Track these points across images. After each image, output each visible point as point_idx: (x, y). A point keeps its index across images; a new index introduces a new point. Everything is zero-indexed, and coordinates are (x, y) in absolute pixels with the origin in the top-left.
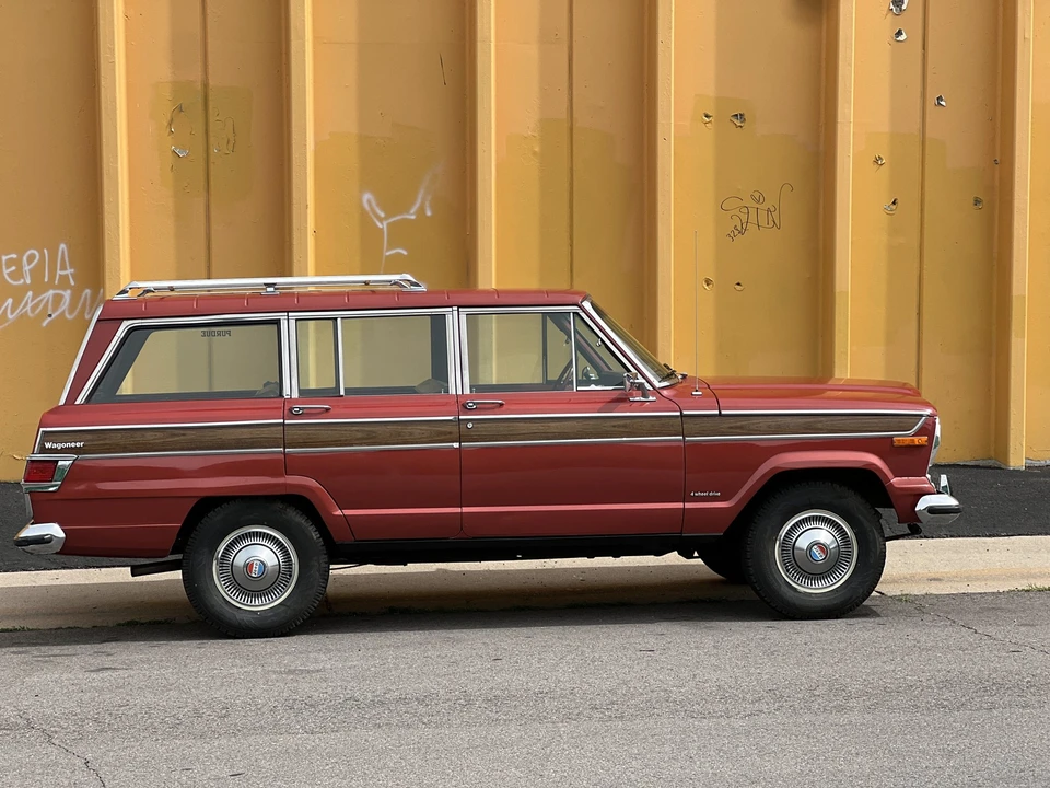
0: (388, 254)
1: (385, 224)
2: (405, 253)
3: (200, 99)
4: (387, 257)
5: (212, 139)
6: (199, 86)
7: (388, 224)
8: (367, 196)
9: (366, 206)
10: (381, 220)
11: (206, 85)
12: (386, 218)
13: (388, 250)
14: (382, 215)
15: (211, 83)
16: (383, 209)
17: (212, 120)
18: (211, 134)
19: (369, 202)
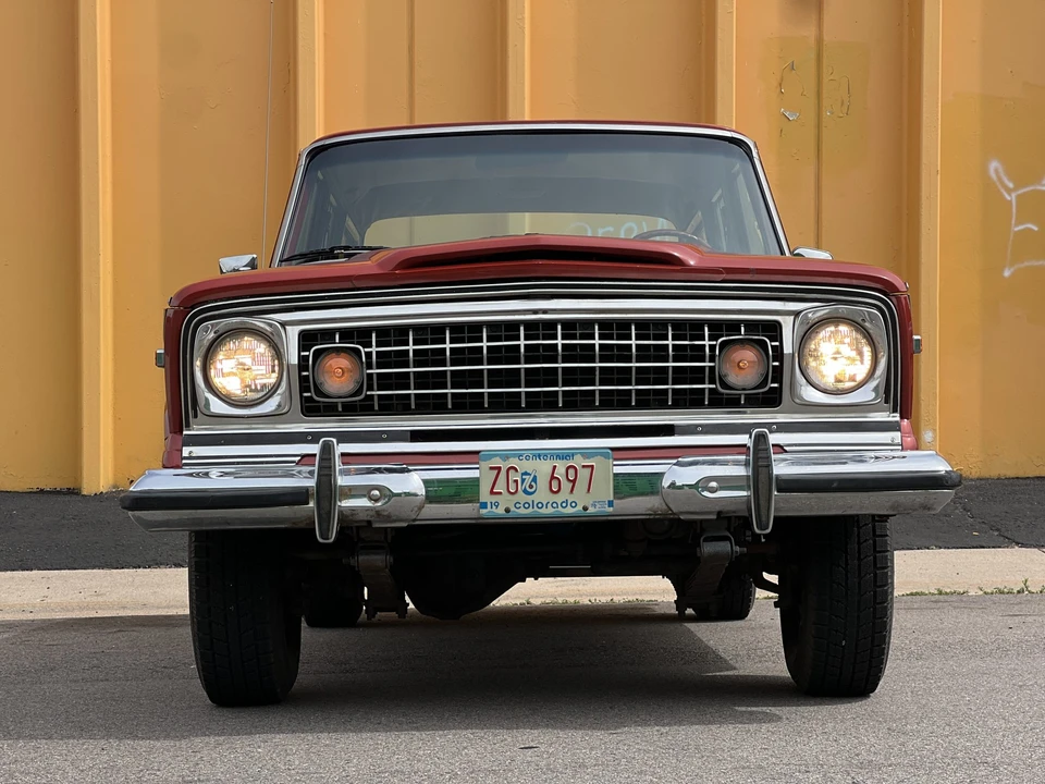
0: (1016, 229)
1: (1014, 195)
2: (1036, 229)
3: (813, 55)
4: (1016, 232)
5: (826, 103)
6: (812, 41)
7: (1018, 197)
8: (994, 165)
9: (994, 176)
10: (1009, 191)
11: (820, 41)
12: (1015, 189)
13: (1016, 225)
14: (1011, 185)
15: (825, 38)
16: (1010, 179)
17: (826, 80)
18: (825, 94)
19: (996, 171)
